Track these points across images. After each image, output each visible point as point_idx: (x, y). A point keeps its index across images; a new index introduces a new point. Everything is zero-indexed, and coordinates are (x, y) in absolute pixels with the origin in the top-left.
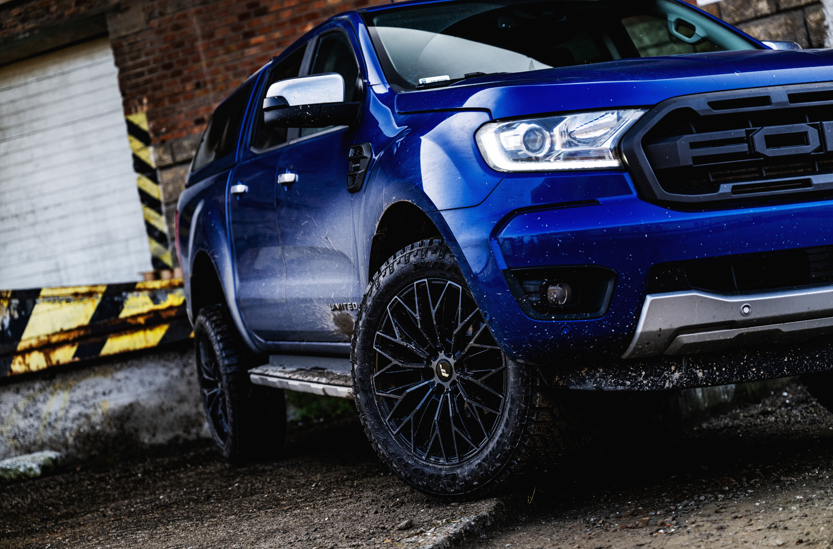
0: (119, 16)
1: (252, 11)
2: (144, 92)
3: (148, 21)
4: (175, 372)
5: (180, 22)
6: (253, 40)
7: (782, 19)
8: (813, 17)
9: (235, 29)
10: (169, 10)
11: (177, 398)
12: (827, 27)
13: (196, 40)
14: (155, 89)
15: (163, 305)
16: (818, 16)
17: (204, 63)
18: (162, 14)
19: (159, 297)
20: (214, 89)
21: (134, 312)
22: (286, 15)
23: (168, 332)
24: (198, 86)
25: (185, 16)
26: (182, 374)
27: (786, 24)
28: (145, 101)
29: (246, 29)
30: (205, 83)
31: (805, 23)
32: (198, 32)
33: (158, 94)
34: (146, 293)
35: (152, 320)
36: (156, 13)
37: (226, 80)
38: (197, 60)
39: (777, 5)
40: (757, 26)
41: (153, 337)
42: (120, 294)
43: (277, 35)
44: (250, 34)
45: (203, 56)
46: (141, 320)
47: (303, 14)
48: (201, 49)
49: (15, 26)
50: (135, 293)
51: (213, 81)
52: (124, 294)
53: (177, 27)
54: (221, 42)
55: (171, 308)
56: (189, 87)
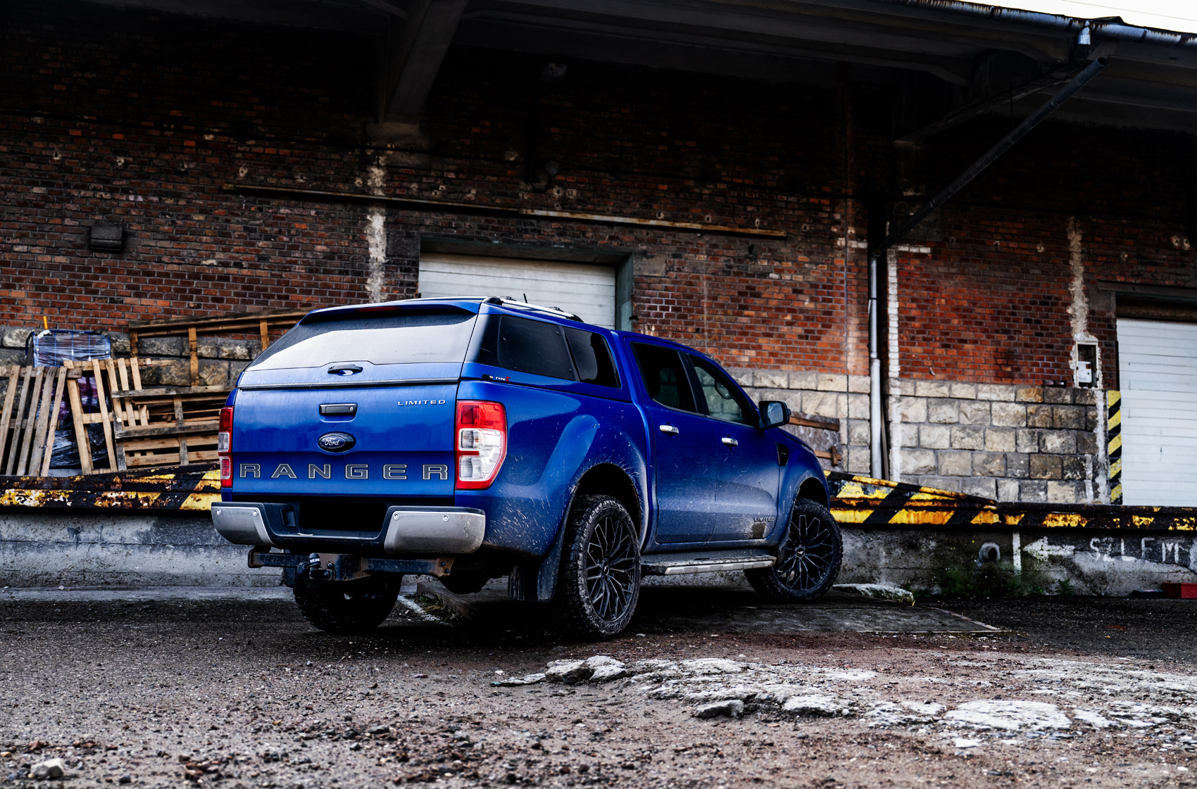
0: (644, 259)
1: (749, 292)
2: (654, 322)
3: (667, 272)
4: (860, 544)
5: (693, 281)
6: (746, 312)
7: (1075, 409)
8: (1090, 413)
9: (733, 300)
10: (686, 269)
11: (858, 563)
12: (1097, 421)
13: (703, 297)
14: (663, 322)
15: (871, 496)
16: (1094, 414)
17: (705, 316)
18: (679, 270)
19: (869, 489)
20: (709, 337)
21: (849, 496)
22: (773, 303)
23: (871, 515)
24: (697, 331)
25: (698, 278)
26: (865, 547)
27: (1077, 413)
28: (653, 328)
29: (742, 303)
30: (703, 331)
31: (1086, 415)
32: (706, 293)
33: (664, 327)
34: (860, 484)
35: (862, 505)
36: (676, 267)
37: (720, 333)
38: (702, 312)
39: (1074, 400)
40: (1062, 409)
41: (862, 516)
42: (839, 481)
43: (765, 314)
44: (745, 308)
45: (706, 312)
46: (853, 503)
47: (785, 307)
48: (705, 306)
49: (552, 236)
50: (851, 483)
51: (709, 331)
52: (843, 481)
53: (690, 284)
54: (722, 306)
55: (876, 499)
56: (690, 329)
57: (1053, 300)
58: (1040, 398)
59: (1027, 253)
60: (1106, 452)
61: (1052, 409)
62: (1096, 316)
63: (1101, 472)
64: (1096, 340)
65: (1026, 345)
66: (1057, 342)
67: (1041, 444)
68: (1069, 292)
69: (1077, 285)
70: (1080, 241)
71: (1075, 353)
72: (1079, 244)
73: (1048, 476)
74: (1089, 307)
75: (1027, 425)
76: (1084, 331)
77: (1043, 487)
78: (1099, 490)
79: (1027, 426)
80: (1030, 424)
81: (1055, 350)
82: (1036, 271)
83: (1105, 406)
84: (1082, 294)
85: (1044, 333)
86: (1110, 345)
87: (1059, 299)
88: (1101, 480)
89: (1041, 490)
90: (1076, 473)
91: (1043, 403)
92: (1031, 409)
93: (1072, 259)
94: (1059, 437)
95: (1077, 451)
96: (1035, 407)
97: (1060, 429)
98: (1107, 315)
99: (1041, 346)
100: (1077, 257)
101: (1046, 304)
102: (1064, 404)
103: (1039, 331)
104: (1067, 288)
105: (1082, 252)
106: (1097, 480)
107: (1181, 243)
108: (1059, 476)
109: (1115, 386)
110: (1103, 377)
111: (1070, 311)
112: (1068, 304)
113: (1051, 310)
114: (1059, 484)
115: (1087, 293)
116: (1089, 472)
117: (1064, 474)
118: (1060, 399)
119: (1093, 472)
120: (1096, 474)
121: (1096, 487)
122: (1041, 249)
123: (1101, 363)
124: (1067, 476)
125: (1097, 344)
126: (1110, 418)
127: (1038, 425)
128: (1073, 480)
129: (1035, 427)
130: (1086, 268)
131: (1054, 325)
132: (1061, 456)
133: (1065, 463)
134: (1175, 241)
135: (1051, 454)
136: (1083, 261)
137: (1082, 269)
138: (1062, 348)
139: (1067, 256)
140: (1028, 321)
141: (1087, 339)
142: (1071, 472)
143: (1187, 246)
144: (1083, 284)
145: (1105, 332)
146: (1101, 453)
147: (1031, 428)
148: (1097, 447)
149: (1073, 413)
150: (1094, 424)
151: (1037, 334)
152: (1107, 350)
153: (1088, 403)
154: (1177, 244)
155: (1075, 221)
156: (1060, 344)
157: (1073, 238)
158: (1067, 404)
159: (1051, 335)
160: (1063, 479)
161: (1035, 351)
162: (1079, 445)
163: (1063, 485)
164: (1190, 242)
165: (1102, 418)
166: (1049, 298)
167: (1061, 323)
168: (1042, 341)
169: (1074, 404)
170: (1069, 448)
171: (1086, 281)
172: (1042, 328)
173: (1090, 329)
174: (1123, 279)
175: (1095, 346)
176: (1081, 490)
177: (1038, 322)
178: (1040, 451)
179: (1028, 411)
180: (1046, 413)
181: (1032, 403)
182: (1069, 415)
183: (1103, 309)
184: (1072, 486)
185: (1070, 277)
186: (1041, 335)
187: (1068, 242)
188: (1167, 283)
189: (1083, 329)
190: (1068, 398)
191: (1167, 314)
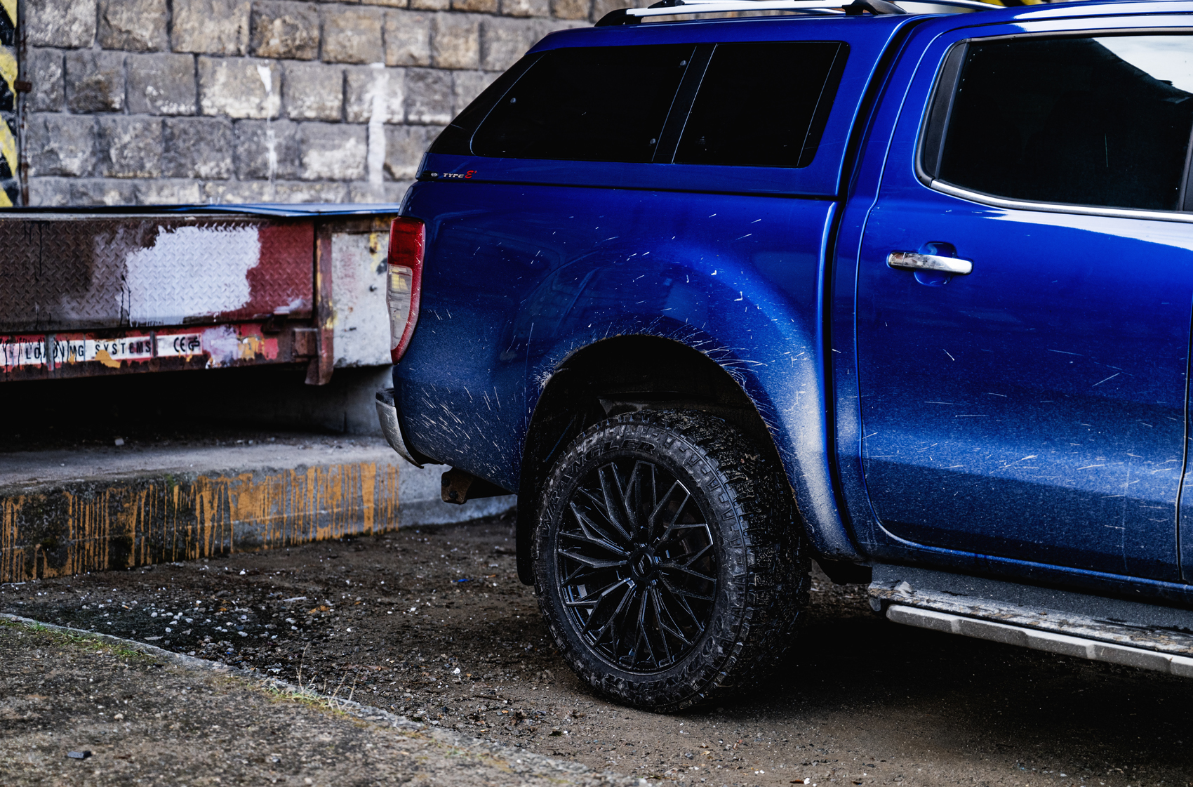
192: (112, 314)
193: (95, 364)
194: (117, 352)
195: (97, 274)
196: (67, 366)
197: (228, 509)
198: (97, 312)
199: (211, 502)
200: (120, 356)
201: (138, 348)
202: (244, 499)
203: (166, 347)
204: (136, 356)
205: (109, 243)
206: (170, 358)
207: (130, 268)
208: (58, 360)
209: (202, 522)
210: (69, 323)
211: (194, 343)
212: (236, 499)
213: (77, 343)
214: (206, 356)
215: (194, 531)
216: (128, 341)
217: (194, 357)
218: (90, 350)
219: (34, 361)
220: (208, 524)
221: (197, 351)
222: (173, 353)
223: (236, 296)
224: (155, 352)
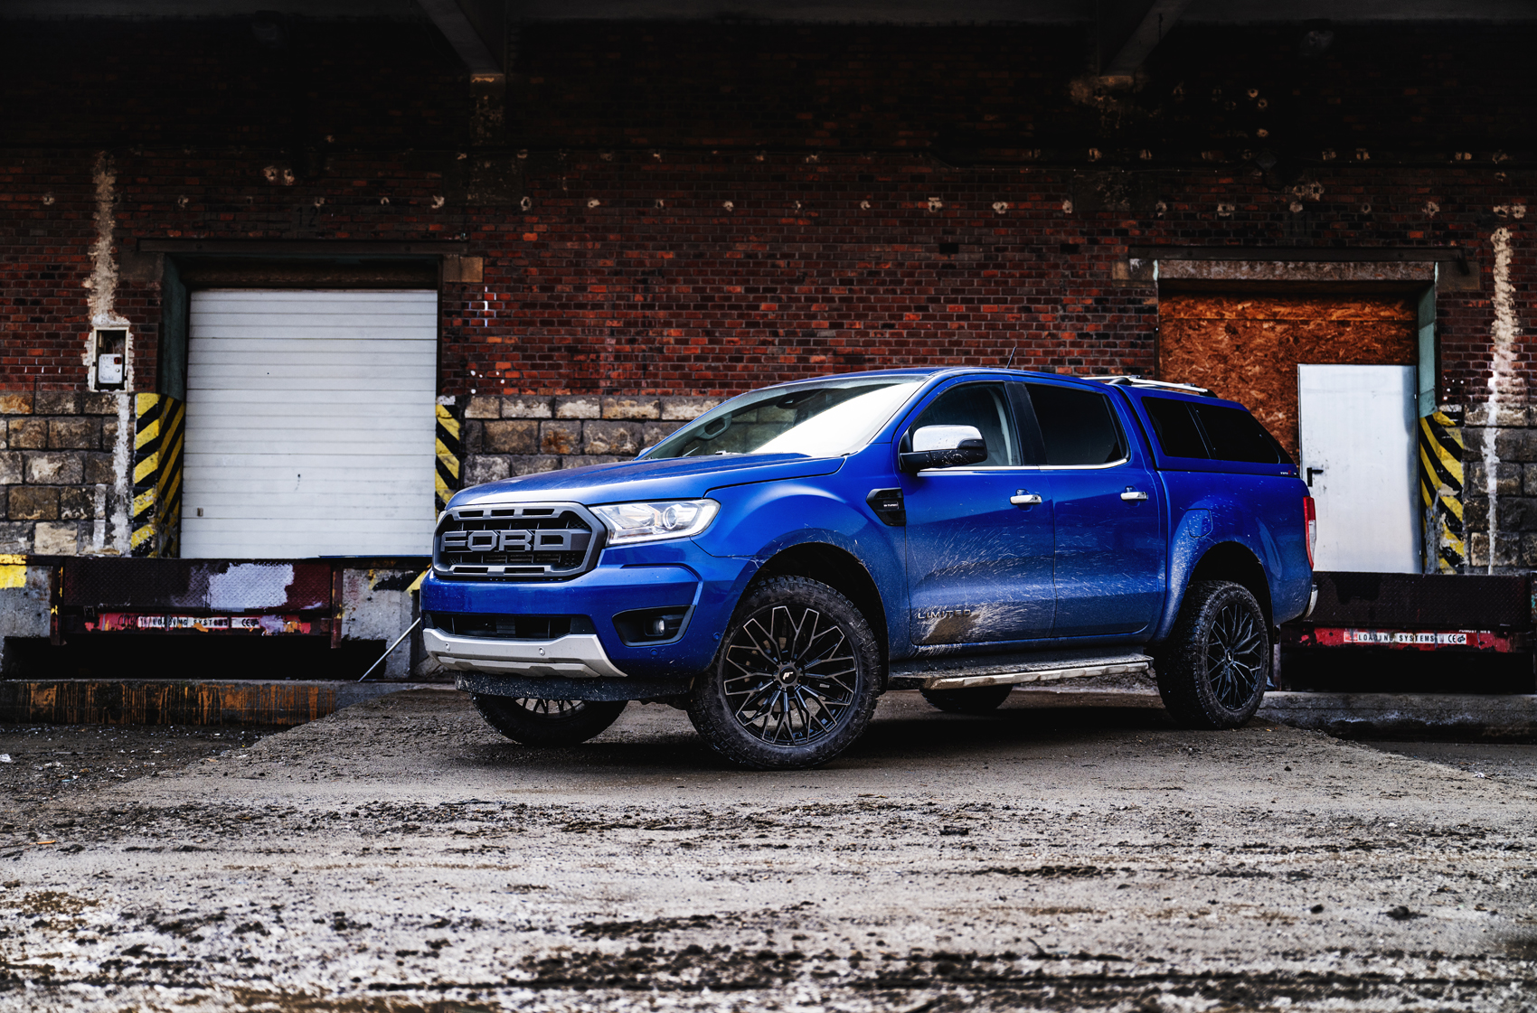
7: (83, 421)
8: (108, 426)
12: (117, 437)
16: (112, 427)
27: (86, 426)
31: (102, 429)
39: (82, 409)
40: (61, 422)
57: (62, 271)
58: (27, 408)
59: (26, 207)
60: (130, 480)
61: (47, 423)
62: (131, 289)
63: (119, 508)
64: (128, 323)
65: (16, 336)
66: (66, 328)
67: (27, 472)
68: (90, 257)
69: (103, 247)
70: (113, 185)
71: (92, 343)
72: (111, 188)
73: (36, 515)
74: (119, 278)
75: (8, 445)
76: (109, 311)
77: (26, 531)
78: (114, 533)
79: (8, 448)
80: (12, 444)
81: (61, 340)
82: (39, 232)
83: (132, 416)
84: (109, 258)
85: (46, 317)
86: (150, 329)
87: (72, 268)
88: (119, 520)
89: (21, 536)
90: (79, 511)
91: (33, 414)
92: (14, 424)
93: (98, 211)
94: (52, 461)
95: (84, 480)
96: (21, 420)
97: (61, 450)
98: (149, 286)
99: (39, 336)
100: (105, 207)
101: (52, 276)
102: (65, 415)
103: (37, 315)
104: (85, 250)
105: (115, 200)
106: (114, 519)
107: (280, 176)
108: (54, 515)
109: (153, 387)
110: (135, 375)
111: (87, 284)
112: (87, 273)
113: (58, 285)
114: (52, 527)
115: (116, 257)
116: (100, 509)
117: (60, 513)
118: (58, 409)
119: (106, 509)
120: (110, 511)
121: (110, 528)
122: (49, 201)
123: (133, 355)
124: (63, 515)
125: (127, 329)
126: (137, 433)
127: (23, 445)
128: (77, 520)
129: (20, 449)
130: (117, 221)
131: (62, 305)
132: (57, 488)
133: (64, 496)
134: (270, 175)
135: (41, 485)
136: (114, 212)
137: (112, 224)
138: (73, 337)
139: (93, 206)
140: (20, 302)
141: (112, 322)
142: (71, 509)
143: (289, 179)
144: (111, 244)
145: (142, 311)
146: (120, 483)
147: (15, 449)
148: (114, 474)
149: (80, 426)
150: (112, 438)
151: (33, 320)
152: (143, 336)
153: (103, 412)
154: (272, 178)
155: (107, 158)
156: (70, 331)
157: (102, 182)
158: (71, 415)
159: (56, 320)
160: (59, 518)
161: (29, 343)
162: (88, 470)
163: (58, 527)
164: (294, 173)
165: (125, 433)
166: (57, 268)
167: (73, 302)
168: (41, 328)
169: (80, 413)
170: (71, 476)
171: (118, 242)
172: (42, 311)
173: (118, 308)
174: (178, 234)
175: (125, 331)
176: (85, 534)
177: (36, 302)
178: (24, 481)
179: (10, 427)
180: (37, 428)
181: (17, 416)
182: (73, 430)
183: (143, 279)
184: (73, 529)
185: (93, 236)
186: (40, 320)
187: (95, 187)
188: (251, 235)
189: (107, 308)
190: (70, 406)
191: (301, 279)
192: (199, 605)
193: (193, 629)
194: (207, 625)
195: (192, 585)
196: (176, 629)
197: (218, 702)
198: (192, 604)
199: (208, 697)
200: (208, 626)
201: (220, 623)
202: (229, 698)
203: (237, 624)
204: (218, 627)
205: (199, 570)
206: (240, 629)
207: (211, 582)
208: (172, 626)
209: (203, 706)
210: (175, 608)
211: (255, 622)
212: (224, 698)
213: (183, 619)
214: (262, 629)
215: (197, 711)
216: (213, 619)
217: (255, 629)
218: (191, 622)
219: (157, 626)
220: (206, 708)
221: (256, 626)
222: (241, 626)
223: (280, 598)
224: (230, 625)
